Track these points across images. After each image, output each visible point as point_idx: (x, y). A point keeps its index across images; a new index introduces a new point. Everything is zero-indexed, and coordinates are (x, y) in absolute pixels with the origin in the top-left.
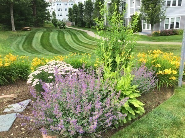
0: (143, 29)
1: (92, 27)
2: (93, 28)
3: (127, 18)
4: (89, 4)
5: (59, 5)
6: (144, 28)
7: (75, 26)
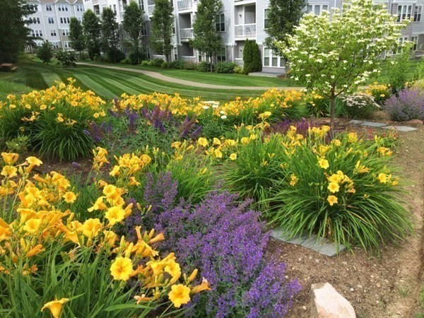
0: (263, 66)
1: (144, 62)
2: (146, 65)
3: (229, 44)
4: (133, 13)
5: (63, 9)
6: (267, 63)
7: (89, 59)
